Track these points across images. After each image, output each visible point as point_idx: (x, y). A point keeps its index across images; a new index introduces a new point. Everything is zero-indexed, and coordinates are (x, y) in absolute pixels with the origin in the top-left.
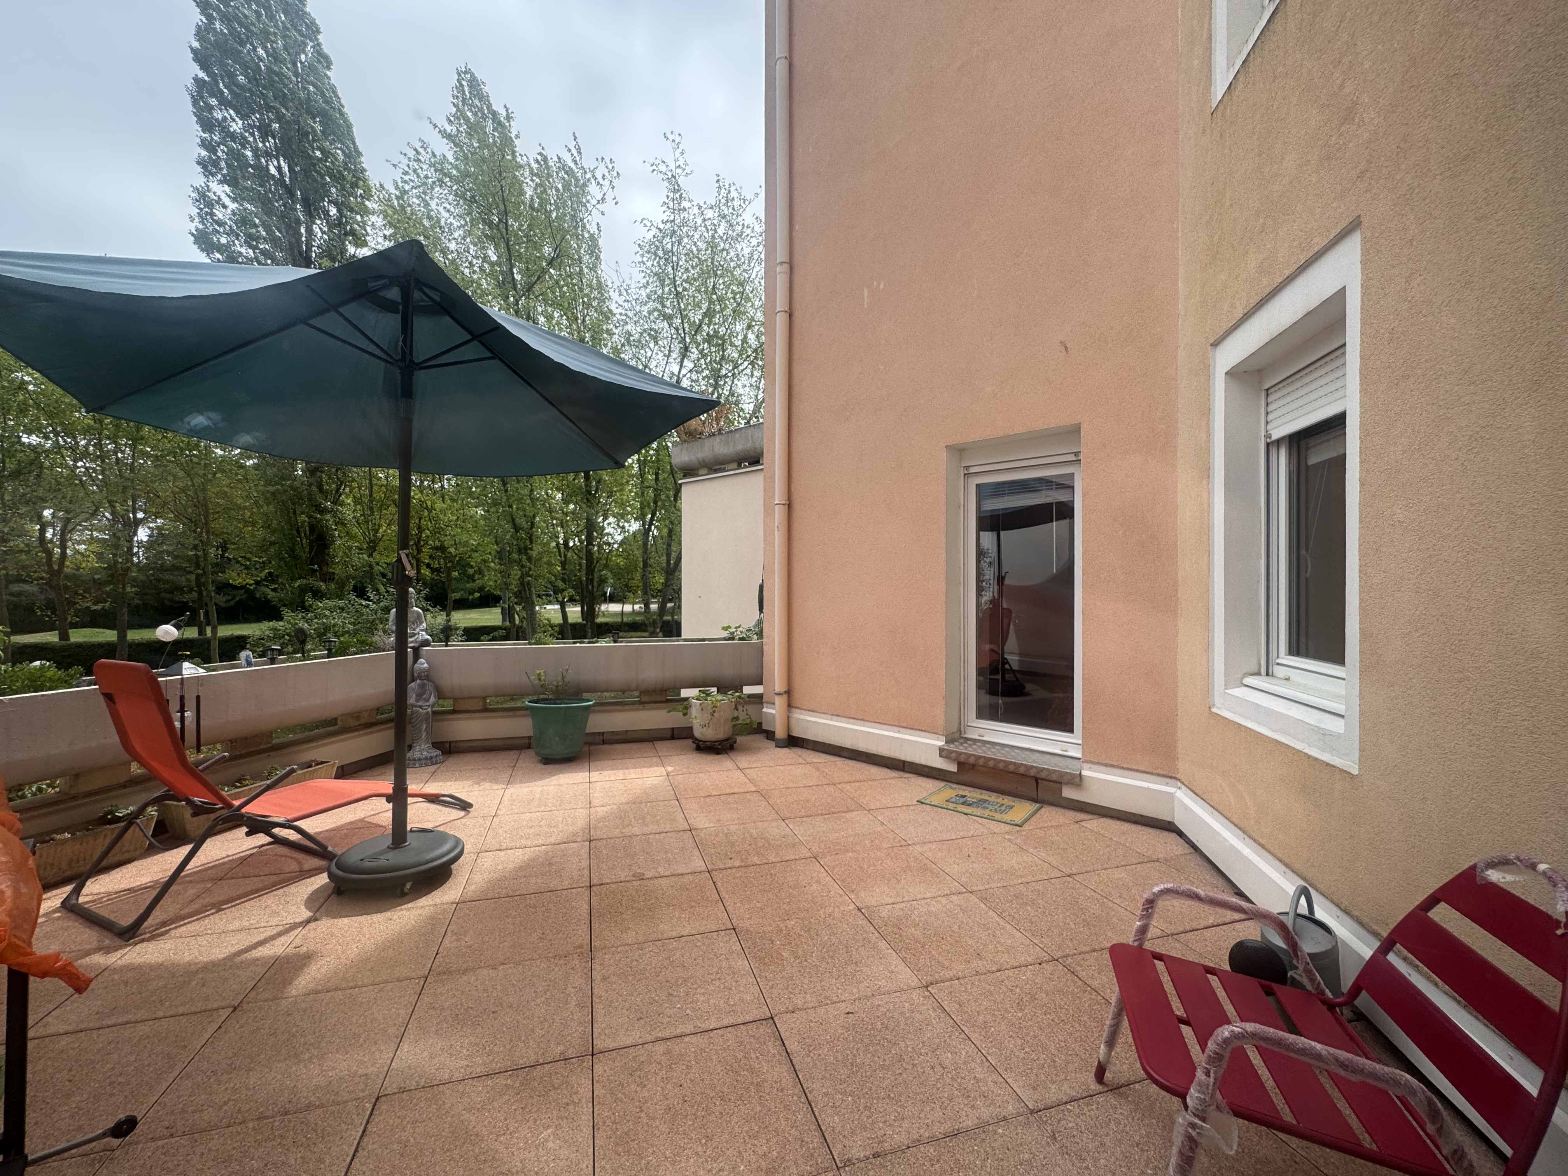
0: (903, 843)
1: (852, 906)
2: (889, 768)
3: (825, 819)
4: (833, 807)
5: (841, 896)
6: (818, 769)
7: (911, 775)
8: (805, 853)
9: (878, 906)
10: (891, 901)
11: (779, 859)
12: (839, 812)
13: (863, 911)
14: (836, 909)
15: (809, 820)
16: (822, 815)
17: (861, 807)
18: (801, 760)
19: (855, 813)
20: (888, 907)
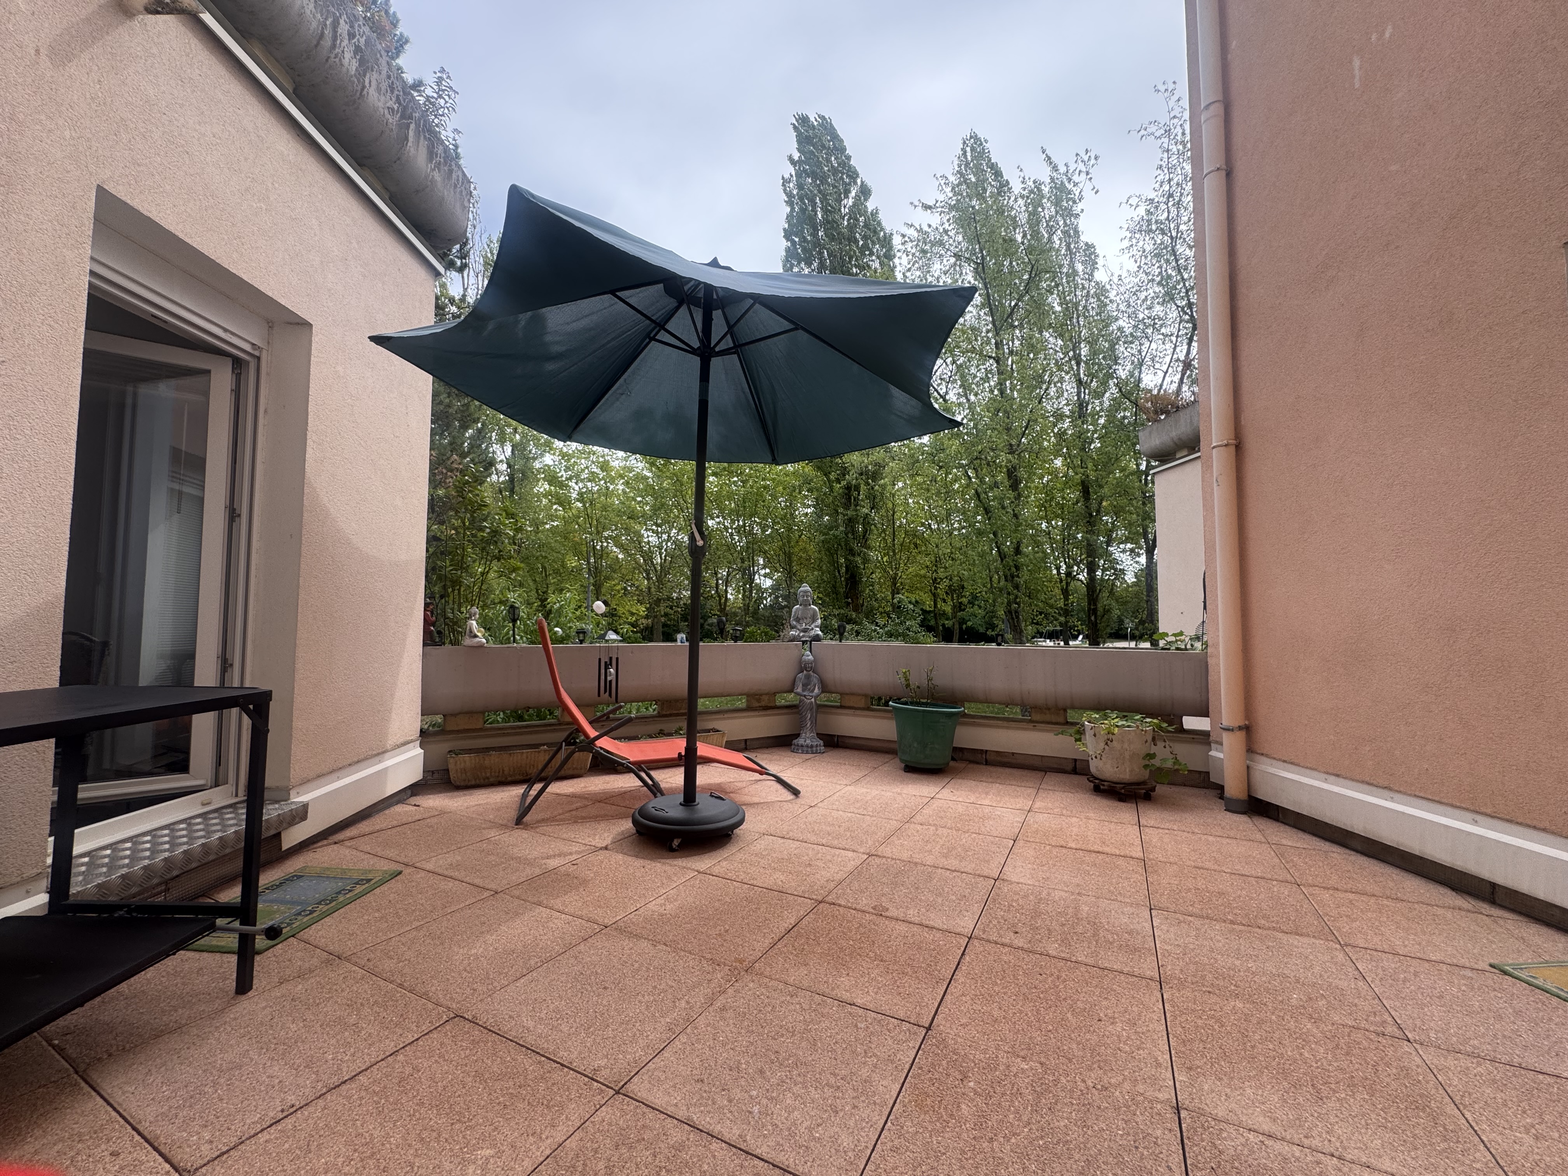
0: (1391, 1029)
1: (1167, 1095)
2: (1453, 889)
3: (1232, 931)
4: (1265, 917)
5: (1159, 1065)
6: (1280, 855)
7: (1507, 914)
8: (1148, 968)
9: (1227, 1122)
10: (1266, 1127)
11: (1090, 961)
12: (1274, 929)
13: (1183, 1114)
14: (1127, 1086)
15: (1198, 922)
16: (1232, 922)
17: (1329, 934)
18: (1259, 836)
19: (1305, 940)
20: (1251, 1136)
